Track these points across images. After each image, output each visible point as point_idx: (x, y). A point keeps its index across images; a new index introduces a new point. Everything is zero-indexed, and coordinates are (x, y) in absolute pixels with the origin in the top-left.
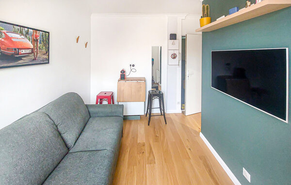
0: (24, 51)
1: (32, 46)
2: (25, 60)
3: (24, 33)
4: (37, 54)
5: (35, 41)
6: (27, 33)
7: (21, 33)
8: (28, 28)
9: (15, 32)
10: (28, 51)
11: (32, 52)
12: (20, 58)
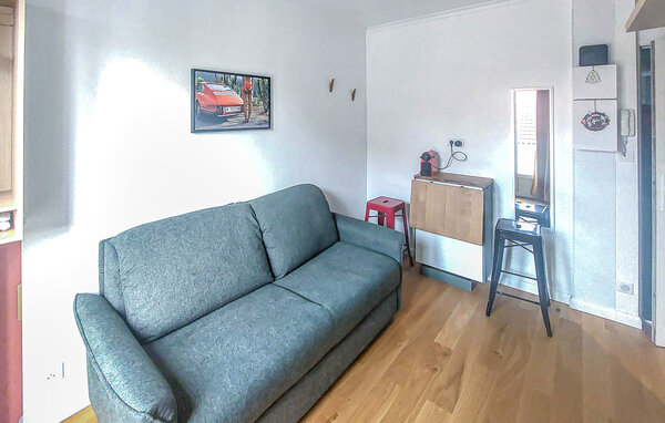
0: (229, 110)
1: (241, 102)
2: (232, 122)
3: (230, 82)
4: (250, 113)
5: (246, 93)
6: (234, 82)
7: (226, 84)
8: (236, 75)
9: (217, 82)
10: (236, 109)
11: (242, 111)
12: (225, 120)
